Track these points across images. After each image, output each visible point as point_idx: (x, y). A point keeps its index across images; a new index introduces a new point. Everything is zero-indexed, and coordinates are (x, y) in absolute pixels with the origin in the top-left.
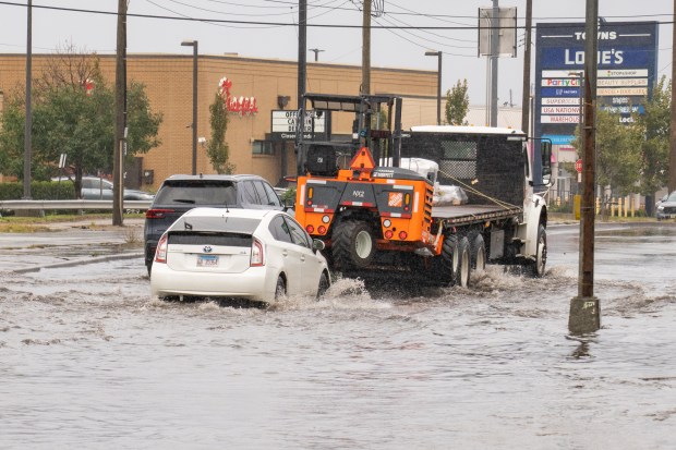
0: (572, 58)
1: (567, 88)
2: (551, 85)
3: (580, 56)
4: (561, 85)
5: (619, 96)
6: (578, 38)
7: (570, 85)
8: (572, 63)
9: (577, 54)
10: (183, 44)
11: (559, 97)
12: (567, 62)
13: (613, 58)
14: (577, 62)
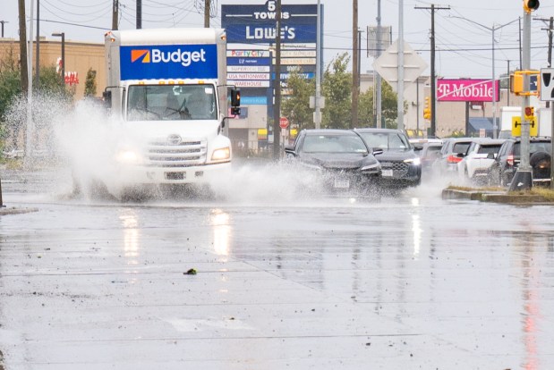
0: (252, 33)
1: (248, 58)
2: (235, 55)
3: (259, 32)
4: (243, 55)
5: (292, 65)
6: (257, 17)
7: (251, 55)
8: (252, 37)
9: (257, 30)
10: (53, 35)
11: (242, 65)
12: (248, 37)
13: (287, 34)
14: (257, 37)
